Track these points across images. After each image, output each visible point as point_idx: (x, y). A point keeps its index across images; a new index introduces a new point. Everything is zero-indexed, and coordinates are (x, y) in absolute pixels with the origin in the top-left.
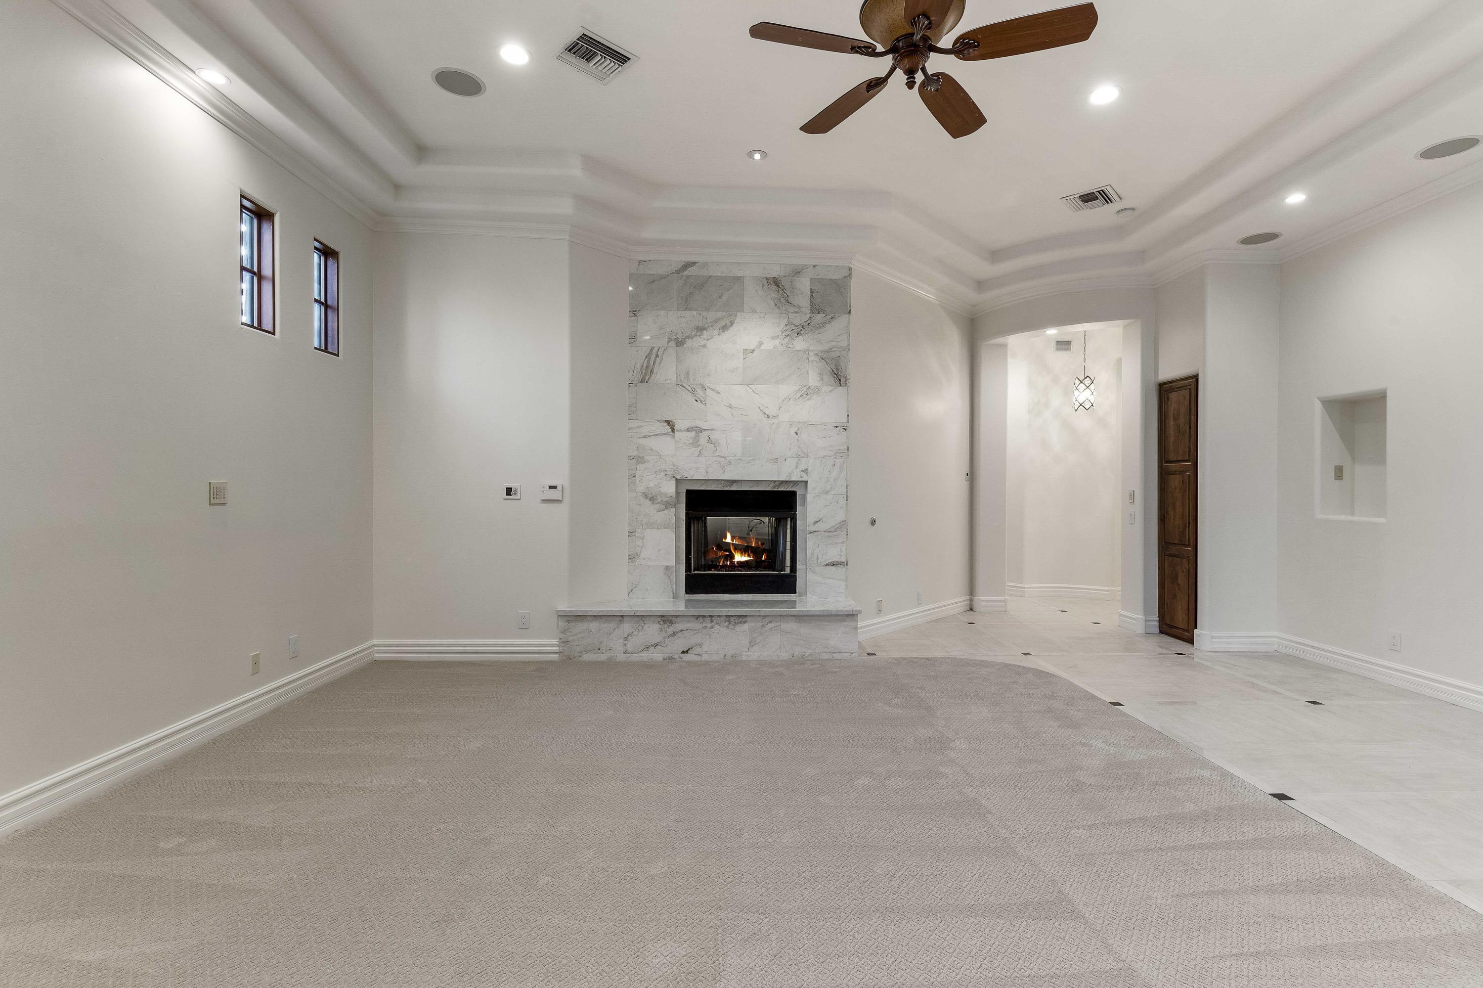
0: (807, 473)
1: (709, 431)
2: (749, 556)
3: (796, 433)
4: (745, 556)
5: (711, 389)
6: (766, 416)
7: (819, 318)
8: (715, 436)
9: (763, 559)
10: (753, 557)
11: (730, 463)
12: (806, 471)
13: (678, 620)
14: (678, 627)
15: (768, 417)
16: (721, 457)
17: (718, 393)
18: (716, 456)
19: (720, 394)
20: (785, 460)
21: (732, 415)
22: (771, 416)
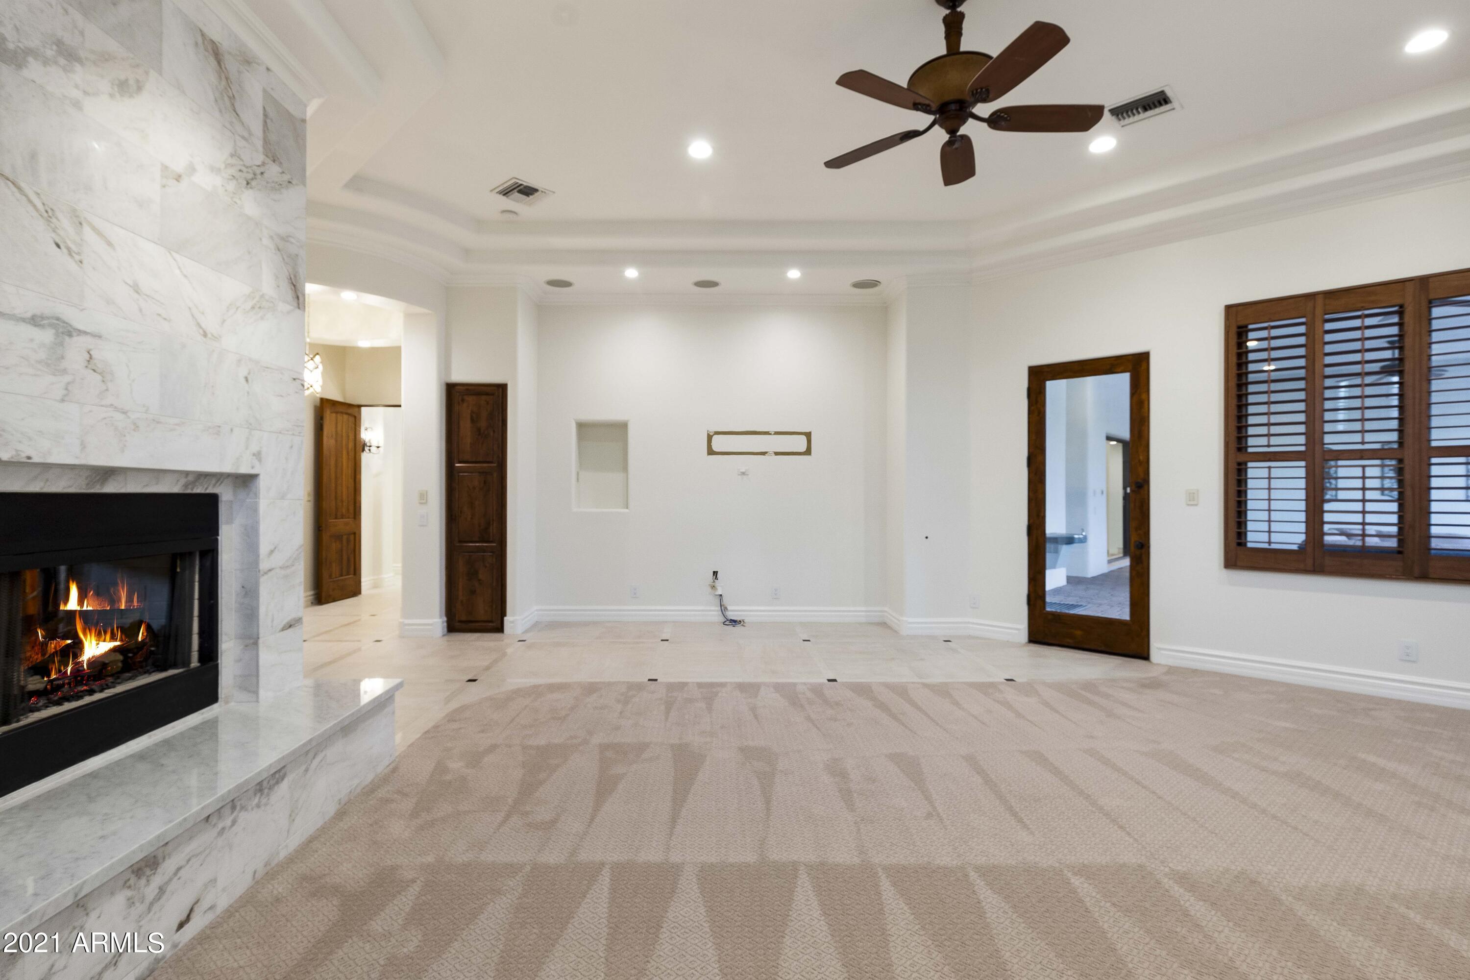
0: (260, 460)
1: (88, 339)
2: (113, 638)
3: (247, 380)
4: (104, 641)
5: (94, 229)
6: (201, 331)
7: (273, 170)
8: (105, 353)
9: (140, 639)
10: (121, 640)
11: (136, 427)
12: (258, 455)
13: (170, 847)
14: (168, 866)
15: (205, 335)
16: (116, 409)
17: (109, 244)
18: (106, 406)
19: (114, 249)
20: (232, 430)
21: (141, 310)
22: (209, 336)
